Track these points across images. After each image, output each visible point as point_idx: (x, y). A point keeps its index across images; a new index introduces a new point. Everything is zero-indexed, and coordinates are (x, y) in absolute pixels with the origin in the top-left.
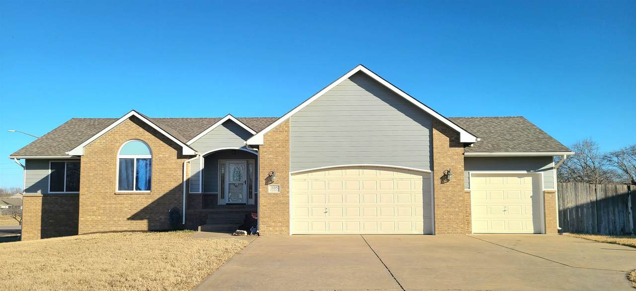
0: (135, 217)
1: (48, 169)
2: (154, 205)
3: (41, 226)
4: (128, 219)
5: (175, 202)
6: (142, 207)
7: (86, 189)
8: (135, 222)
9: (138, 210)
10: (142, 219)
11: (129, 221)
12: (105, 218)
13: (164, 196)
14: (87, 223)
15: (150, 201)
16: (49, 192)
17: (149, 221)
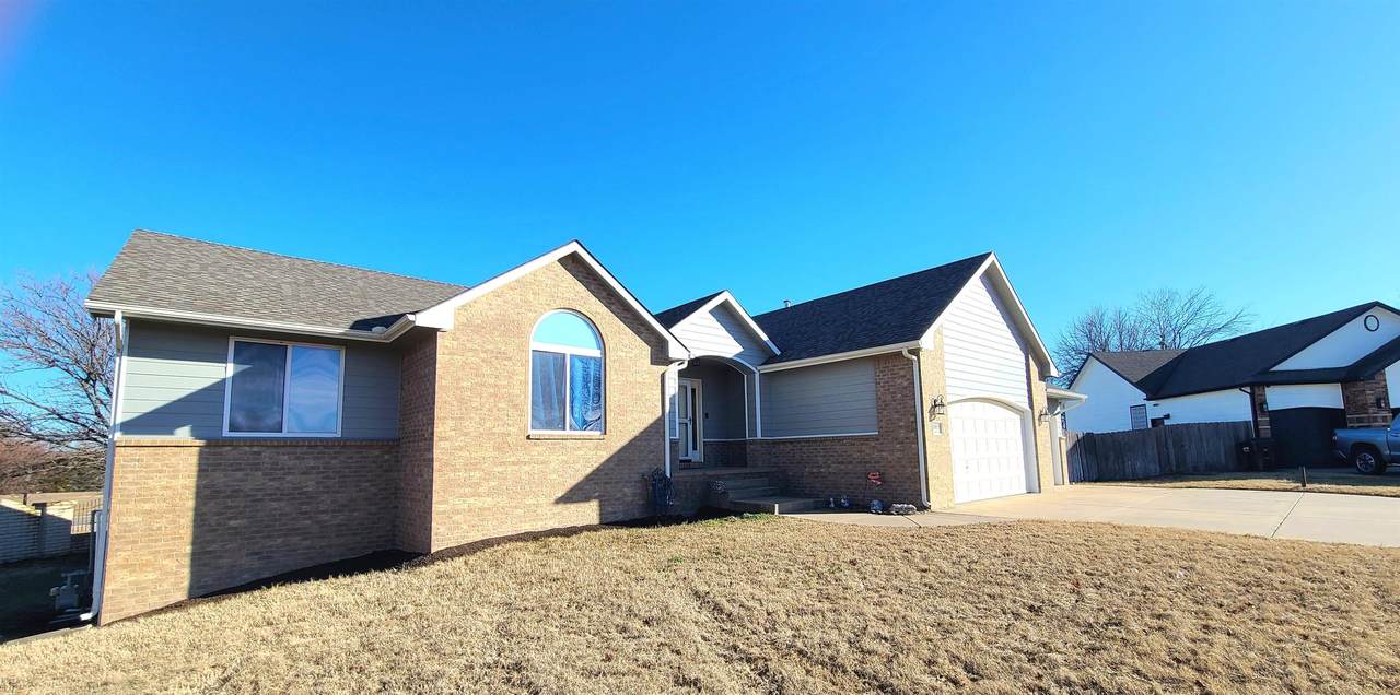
0: (574, 496)
1: (225, 361)
2: (612, 465)
3: (194, 543)
4: (559, 501)
5: (651, 456)
6: (589, 471)
7: (451, 423)
8: (573, 507)
9: (580, 477)
10: (587, 499)
11: (560, 506)
12: (503, 501)
13: (631, 443)
14: (456, 518)
15: (604, 455)
16: (226, 433)
17: (601, 502)
